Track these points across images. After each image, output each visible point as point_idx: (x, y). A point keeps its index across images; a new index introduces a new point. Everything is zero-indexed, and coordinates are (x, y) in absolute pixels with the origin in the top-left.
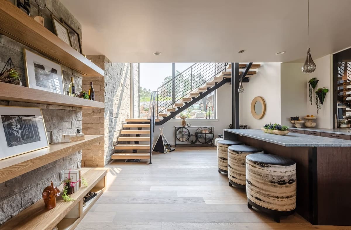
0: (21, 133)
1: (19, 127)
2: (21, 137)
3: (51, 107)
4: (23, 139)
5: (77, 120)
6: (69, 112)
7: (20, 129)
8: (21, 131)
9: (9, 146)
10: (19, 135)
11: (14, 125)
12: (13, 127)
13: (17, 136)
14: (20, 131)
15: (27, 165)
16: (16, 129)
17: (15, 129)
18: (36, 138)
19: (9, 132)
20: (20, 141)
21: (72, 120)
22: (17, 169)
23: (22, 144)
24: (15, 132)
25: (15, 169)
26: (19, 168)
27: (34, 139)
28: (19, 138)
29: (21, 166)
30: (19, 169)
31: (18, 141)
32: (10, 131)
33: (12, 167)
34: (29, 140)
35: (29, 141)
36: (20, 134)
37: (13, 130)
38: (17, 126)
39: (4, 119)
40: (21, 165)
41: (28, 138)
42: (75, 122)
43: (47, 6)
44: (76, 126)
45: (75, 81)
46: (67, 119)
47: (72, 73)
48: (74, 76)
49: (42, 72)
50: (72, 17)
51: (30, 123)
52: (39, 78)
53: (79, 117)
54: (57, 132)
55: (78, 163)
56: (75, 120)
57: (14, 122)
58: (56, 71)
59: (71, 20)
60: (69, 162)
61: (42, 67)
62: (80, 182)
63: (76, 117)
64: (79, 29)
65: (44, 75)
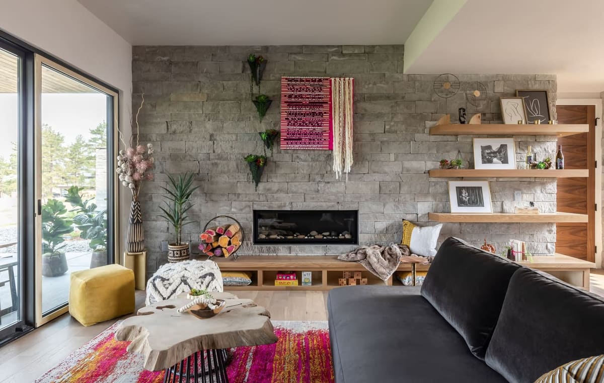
1: (467, 194)
3: (501, 180)
4: (469, 203)
5: (544, 192)
6: (530, 184)
7: (468, 196)
9: (459, 206)
10: (467, 200)
11: (464, 193)
13: (465, 200)
14: (467, 198)
18: (480, 204)
19: (459, 197)
20: (467, 205)
21: (534, 192)
24: (464, 198)
27: (478, 205)
28: (466, 202)
31: (465, 204)
32: (461, 197)
35: (474, 205)
37: (462, 196)
39: (458, 189)
41: (473, 202)
42: (541, 194)
43: (496, 90)
44: (543, 199)
45: (541, 147)
46: (525, 191)
47: (535, 140)
48: (539, 142)
49: (489, 151)
50: (535, 78)
51: (476, 193)
52: (485, 157)
53: (551, 189)
54: (509, 203)
55: (549, 244)
56: (542, 192)
57: (464, 191)
58: (506, 145)
59: (533, 82)
60: (530, 238)
61: (489, 147)
62: (523, 255)
63: (543, 189)
64: (549, 83)
65: (491, 153)
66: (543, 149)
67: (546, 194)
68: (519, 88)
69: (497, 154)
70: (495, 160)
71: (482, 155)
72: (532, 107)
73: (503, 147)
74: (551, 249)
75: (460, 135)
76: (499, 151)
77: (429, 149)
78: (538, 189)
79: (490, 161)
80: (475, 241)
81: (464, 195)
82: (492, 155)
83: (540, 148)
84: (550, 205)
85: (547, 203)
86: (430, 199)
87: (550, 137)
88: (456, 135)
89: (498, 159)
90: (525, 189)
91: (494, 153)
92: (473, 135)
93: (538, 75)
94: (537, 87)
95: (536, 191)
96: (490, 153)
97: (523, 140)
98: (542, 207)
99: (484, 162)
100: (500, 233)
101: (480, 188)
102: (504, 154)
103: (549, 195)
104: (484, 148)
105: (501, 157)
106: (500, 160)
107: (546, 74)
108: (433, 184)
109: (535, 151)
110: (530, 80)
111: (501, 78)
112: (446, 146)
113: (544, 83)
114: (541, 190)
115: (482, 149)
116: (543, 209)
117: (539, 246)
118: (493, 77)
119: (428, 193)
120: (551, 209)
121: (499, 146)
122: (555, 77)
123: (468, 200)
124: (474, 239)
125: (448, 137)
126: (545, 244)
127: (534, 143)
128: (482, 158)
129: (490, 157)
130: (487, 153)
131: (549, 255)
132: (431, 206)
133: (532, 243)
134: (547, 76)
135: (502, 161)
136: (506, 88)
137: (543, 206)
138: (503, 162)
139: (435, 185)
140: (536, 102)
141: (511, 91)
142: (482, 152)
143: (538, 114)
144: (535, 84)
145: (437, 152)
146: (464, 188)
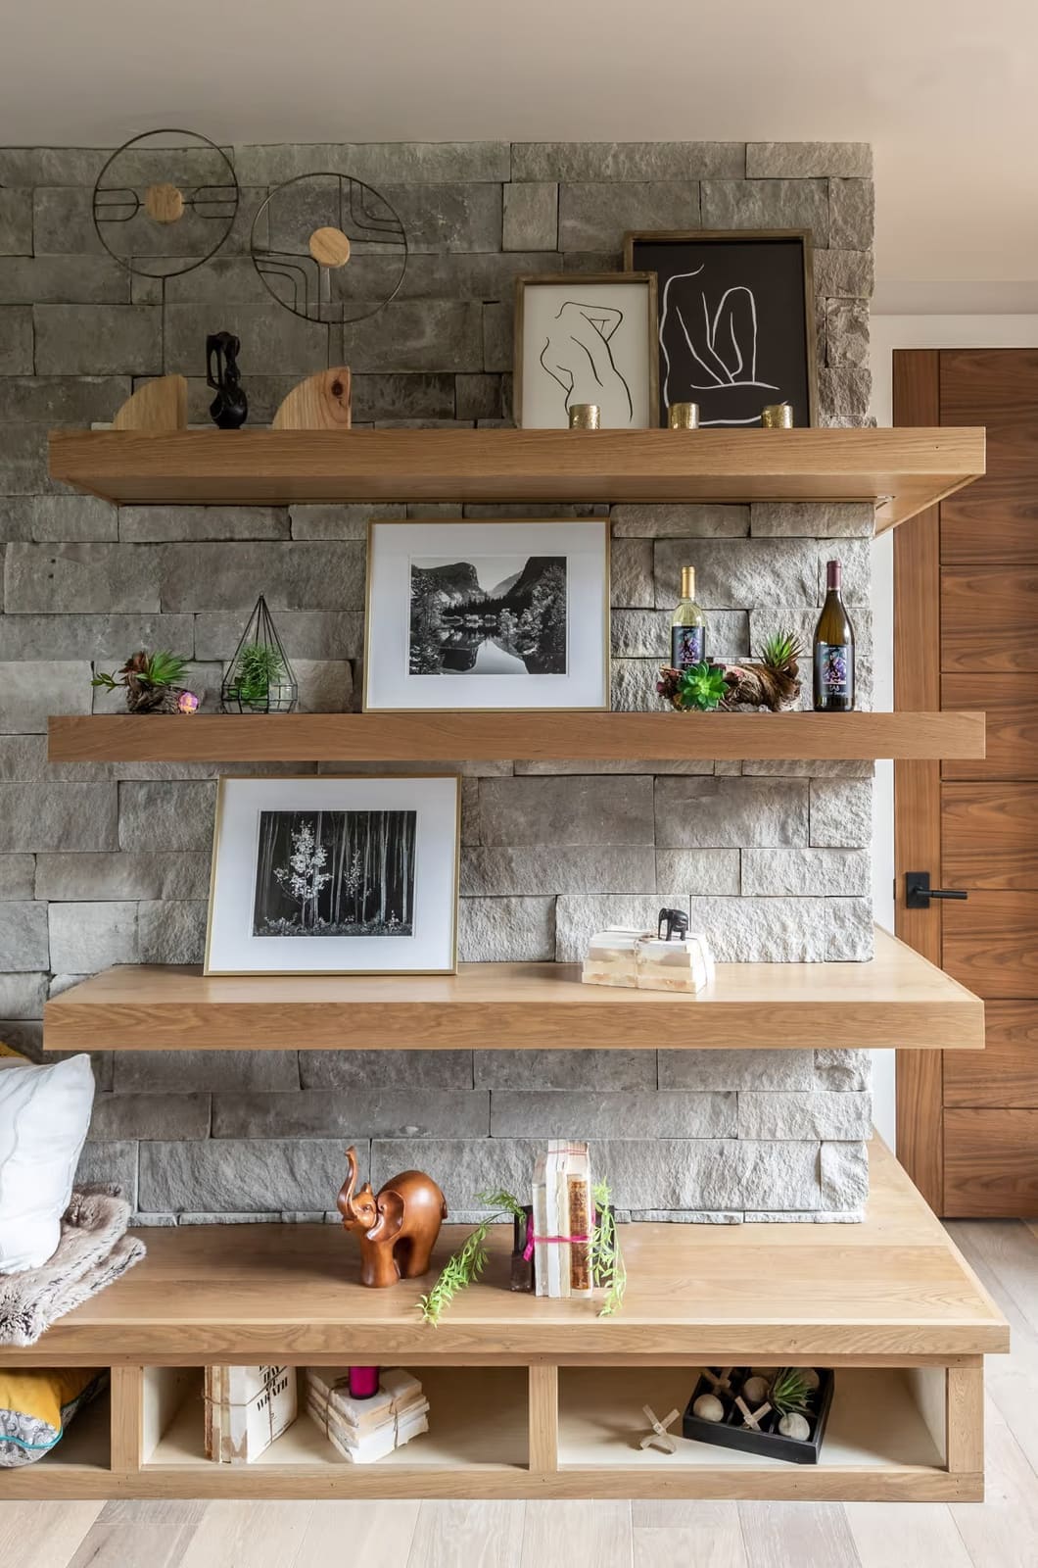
0: (321, 887)
1: (320, 859)
2: (316, 904)
4: (324, 911)
5: (798, 838)
7: (322, 871)
8: (327, 877)
9: (258, 930)
10: (312, 894)
11: (302, 849)
12: (298, 858)
13: (300, 897)
14: (318, 878)
15: (174, 1021)
16: (307, 867)
17: (300, 867)
18: (388, 917)
19: (274, 877)
20: (309, 924)
21: (737, 841)
22: (134, 1022)
23: (312, 934)
24: (298, 882)
25: (127, 1022)
26: (140, 1021)
27: (376, 920)
28: (308, 906)
29: (149, 1015)
30: (140, 1028)
31: (299, 918)
32: (280, 873)
33: (116, 1009)
34: (350, 923)
35: (349, 927)
36: (315, 893)
37: (292, 870)
38: (312, 855)
39: (269, 826)
40: (150, 1011)
41: (349, 907)
42: (783, 853)
43: (512, 241)
44: (794, 881)
45: (776, 574)
46: (684, 836)
47: (741, 532)
48: (767, 542)
49: (458, 599)
50: (740, 162)
51: (376, 849)
52: (434, 632)
53: (837, 825)
54: (594, 904)
55: (832, 1158)
56: (786, 841)
57: (305, 839)
58: (561, 562)
59: (729, 187)
60: (716, 1112)
61: (460, 575)
62: (578, 1259)
63: (791, 825)
64: (826, 191)
65: (472, 608)
66: (791, 584)
67: (808, 854)
68: (646, 220)
69: (505, 613)
70: (488, 650)
71: (416, 623)
72: (711, 331)
73: (545, 571)
74: (840, 1181)
75: (304, 500)
76: (517, 599)
77: (119, 586)
78: (764, 827)
79: (458, 660)
80: (389, 1134)
81: (299, 862)
82: (475, 620)
83: (769, 580)
84: (839, 919)
85: (819, 906)
86: (121, 882)
87: (828, 512)
88: (280, 505)
89: (505, 645)
90: (684, 821)
91: (490, 607)
92: (376, 501)
93: (763, 145)
94: (752, 216)
95: (746, 834)
96: (460, 611)
97: (669, 530)
98: (784, 928)
99: (421, 665)
100: (538, 1086)
101: (402, 824)
102: (545, 617)
103: (825, 856)
104: (427, 582)
105: (525, 636)
106: (519, 648)
107: (805, 139)
108: (141, 795)
109: (740, 592)
110: (715, 175)
111: (539, 167)
112: (216, 567)
113: (794, 192)
114: (783, 828)
115: (415, 585)
116: (794, 941)
117: (772, 1163)
118: (492, 160)
119: (113, 848)
120: (840, 939)
121: (518, 568)
122: (861, 154)
123: (324, 895)
124: (383, 1123)
125: (233, 515)
126: (810, 1152)
127: (732, 546)
128: (414, 642)
129: (458, 637)
130: (448, 612)
131: (827, 1216)
132: (126, 927)
133: (730, 1147)
134: (811, 148)
135: (527, 659)
136: (568, 223)
137: (792, 926)
138: (534, 666)
139: (150, 800)
140: (738, 304)
141: (603, 237)
142: (414, 602)
143: (745, 375)
144: (744, 195)
145: (165, 606)
146: (310, 817)
